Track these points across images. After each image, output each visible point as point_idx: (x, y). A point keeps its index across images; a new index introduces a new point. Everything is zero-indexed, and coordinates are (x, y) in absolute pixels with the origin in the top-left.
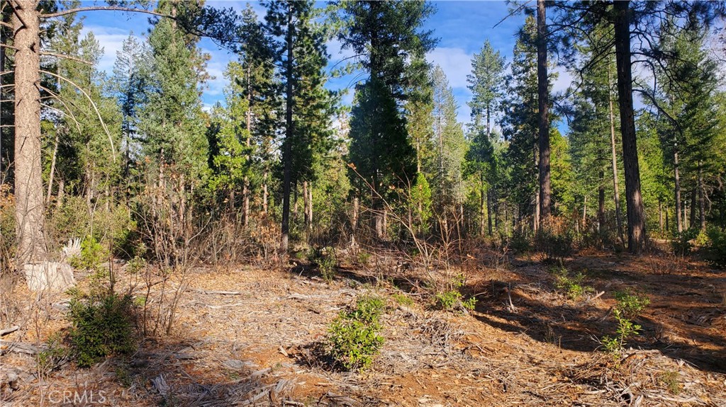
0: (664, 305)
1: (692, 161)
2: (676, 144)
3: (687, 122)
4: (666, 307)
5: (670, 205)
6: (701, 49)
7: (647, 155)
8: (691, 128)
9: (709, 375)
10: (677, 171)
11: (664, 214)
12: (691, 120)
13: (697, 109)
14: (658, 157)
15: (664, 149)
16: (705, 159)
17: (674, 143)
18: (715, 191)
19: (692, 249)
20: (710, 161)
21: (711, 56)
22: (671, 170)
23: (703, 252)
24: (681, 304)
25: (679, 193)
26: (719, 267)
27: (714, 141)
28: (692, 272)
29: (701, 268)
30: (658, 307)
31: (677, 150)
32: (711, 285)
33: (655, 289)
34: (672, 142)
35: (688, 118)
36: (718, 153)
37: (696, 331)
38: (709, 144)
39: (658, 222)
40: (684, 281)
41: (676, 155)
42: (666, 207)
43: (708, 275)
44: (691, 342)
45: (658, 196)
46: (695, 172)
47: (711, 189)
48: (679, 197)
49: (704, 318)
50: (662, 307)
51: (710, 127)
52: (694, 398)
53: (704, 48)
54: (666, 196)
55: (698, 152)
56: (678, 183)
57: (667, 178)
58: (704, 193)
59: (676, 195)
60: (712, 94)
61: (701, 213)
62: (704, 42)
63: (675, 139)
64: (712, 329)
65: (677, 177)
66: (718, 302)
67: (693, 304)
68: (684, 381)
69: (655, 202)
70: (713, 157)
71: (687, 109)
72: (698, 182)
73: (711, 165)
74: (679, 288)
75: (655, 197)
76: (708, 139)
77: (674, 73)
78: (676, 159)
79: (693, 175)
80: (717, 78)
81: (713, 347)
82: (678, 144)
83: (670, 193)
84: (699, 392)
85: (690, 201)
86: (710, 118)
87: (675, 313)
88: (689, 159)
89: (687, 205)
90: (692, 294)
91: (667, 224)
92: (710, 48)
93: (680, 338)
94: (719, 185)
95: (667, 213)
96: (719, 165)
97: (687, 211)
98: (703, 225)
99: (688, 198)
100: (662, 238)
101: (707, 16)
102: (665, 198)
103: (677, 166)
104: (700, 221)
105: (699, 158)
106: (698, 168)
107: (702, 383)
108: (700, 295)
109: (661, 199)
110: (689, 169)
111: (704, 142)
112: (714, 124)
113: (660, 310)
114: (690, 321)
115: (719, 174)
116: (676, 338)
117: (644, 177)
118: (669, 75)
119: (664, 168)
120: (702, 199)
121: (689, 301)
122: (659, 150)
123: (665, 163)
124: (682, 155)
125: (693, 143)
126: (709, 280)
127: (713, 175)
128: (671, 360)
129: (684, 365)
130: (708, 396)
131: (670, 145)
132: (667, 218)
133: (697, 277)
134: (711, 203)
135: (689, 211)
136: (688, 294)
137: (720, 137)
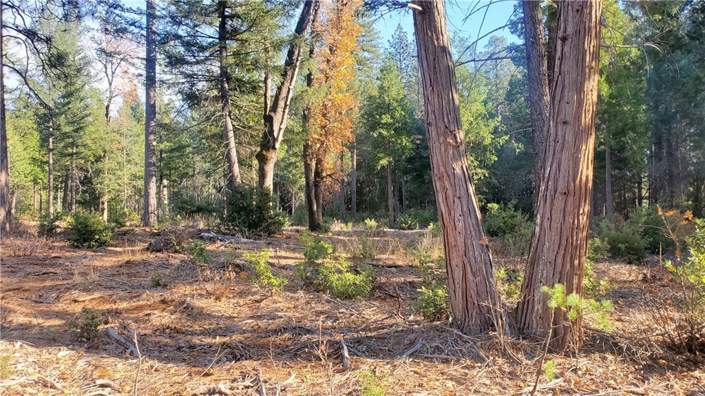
0: (17, 287)
1: (66, 147)
2: (51, 129)
3: (62, 110)
4: (18, 289)
5: (44, 188)
6: (80, 44)
7: (23, 136)
8: (66, 115)
9: (44, 351)
10: (51, 155)
11: (39, 197)
12: (66, 108)
13: (72, 99)
14: (35, 139)
15: (41, 132)
16: (77, 147)
17: (49, 127)
18: (86, 177)
19: (59, 230)
20: (82, 149)
21: (88, 53)
22: (46, 154)
23: (66, 233)
24: (35, 285)
25: (52, 176)
26: (78, 247)
27: (86, 131)
28: (53, 252)
29: (61, 248)
30: (10, 290)
31: (53, 135)
32: (68, 264)
33: (12, 272)
34: (47, 127)
35: (64, 106)
36: (89, 142)
37: (45, 309)
38: (82, 133)
39: (32, 205)
40: (43, 262)
41: (51, 140)
42: (40, 190)
43: (67, 254)
44: (35, 321)
45: (32, 179)
46: (68, 158)
47: (82, 175)
48: (52, 180)
49: (53, 295)
50: (14, 290)
51: (83, 118)
52: (25, 378)
53: (82, 44)
54: (41, 179)
55: (71, 140)
56: (51, 167)
57: (42, 162)
58: (76, 178)
59: (50, 179)
60: (87, 87)
61: (72, 196)
62: (82, 38)
63: (51, 124)
64: (59, 305)
65: (51, 162)
66: (71, 279)
67: (48, 283)
68: (18, 362)
69: (28, 184)
70: (85, 146)
71: (63, 97)
72: (70, 168)
73: (82, 153)
74: (38, 268)
75: (29, 179)
76: (81, 128)
77: (46, 58)
78: (51, 143)
79: (67, 161)
80: (91, 74)
81: (57, 322)
82: (53, 129)
83: (45, 176)
84: (31, 370)
85: (63, 185)
86: (85, 109)
87: (27, 294)
88: (62, 145)
89: (61, 188)
90: (48, 273)
91: (41, 206)
92: (87, 46)
93: (25, 319)
94: (88, 172)
95: (41, 196)
96: (89, 153)
97: (60, 194)
98: (74, 207)
99: (62, 182)
100: (33, 220)
101: (79, 12)
102: (39, 181)
103: (51, 150)
104: (71, 204)
105: (73, 145)
106: (71, 155)
107: (35, 360)
108: (56, 273)
109: (35, 182)
110: (63, 155)
111: (76, 131)
112: (87, 116)
113: (11, 293)
114: (40, 300)
115: (90, 162)
116: (22, 319)
117: (17, 158)
118: (43, 58)
119: (40, 151)
120: (74, 184)
121: (43, 280)
122: (36, 133)
123: (42, 146)
124: (56, 141)
125: (67, 131)
126: (67, 258)
127: (85, 162)
128: (8, 343)
129: (21, 346)
130: (39, 372)
131: (45, 130)
132: (41, 200)
133: (56, 257)
134: (81, 188)
135: (62, 194)
136: (44, 274)
137: (92, 128)
